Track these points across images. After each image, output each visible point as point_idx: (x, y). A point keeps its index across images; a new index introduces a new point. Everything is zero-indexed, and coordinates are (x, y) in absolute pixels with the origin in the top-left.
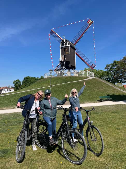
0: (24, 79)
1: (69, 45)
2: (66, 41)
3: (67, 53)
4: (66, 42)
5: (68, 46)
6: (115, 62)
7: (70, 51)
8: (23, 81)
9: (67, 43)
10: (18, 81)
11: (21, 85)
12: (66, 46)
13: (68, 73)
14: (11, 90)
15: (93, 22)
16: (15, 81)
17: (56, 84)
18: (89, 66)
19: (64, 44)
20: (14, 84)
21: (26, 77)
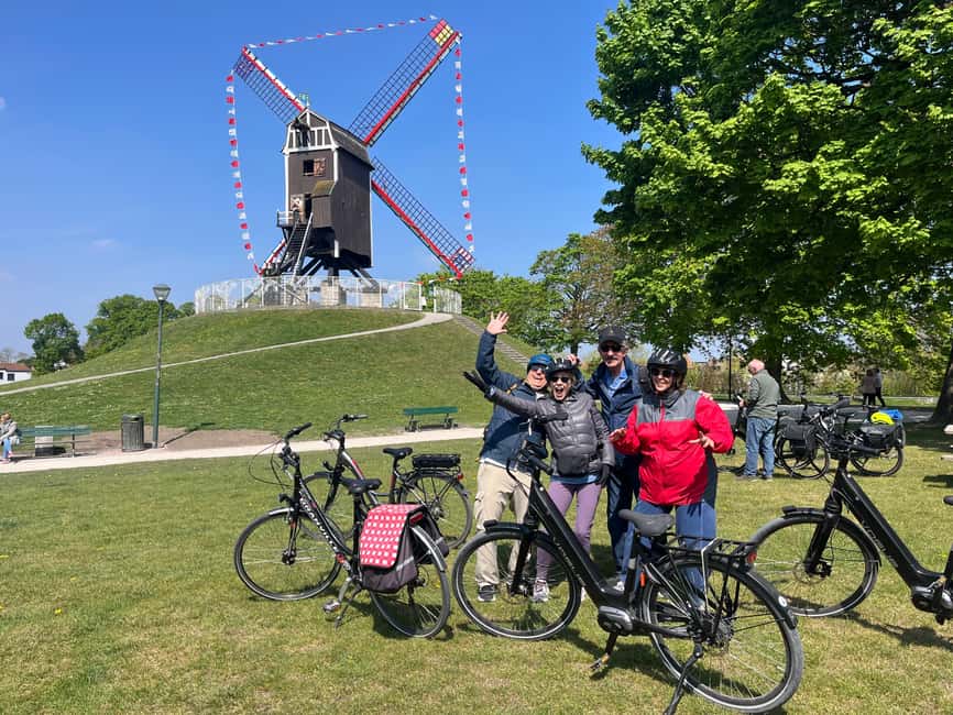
0: (104, 310)
1: (334, 146)
2: (316, 121)
3: (321, 183)
4: (315, 129)
5: (324, 147)
6: (573, 240)
7: (336, 178)
8: (95, 320)
9: (320, 131)
10: (58, 321)
11: (74, 345)
12: (317, 147)
13: (324, 290)
14: (11, 377)
15: (457, 34)
16: (36, 322)
17: (241, 346)
18: (440, 256)
19: (305, 138)
20: (32, 342)
21: (113, 297)
